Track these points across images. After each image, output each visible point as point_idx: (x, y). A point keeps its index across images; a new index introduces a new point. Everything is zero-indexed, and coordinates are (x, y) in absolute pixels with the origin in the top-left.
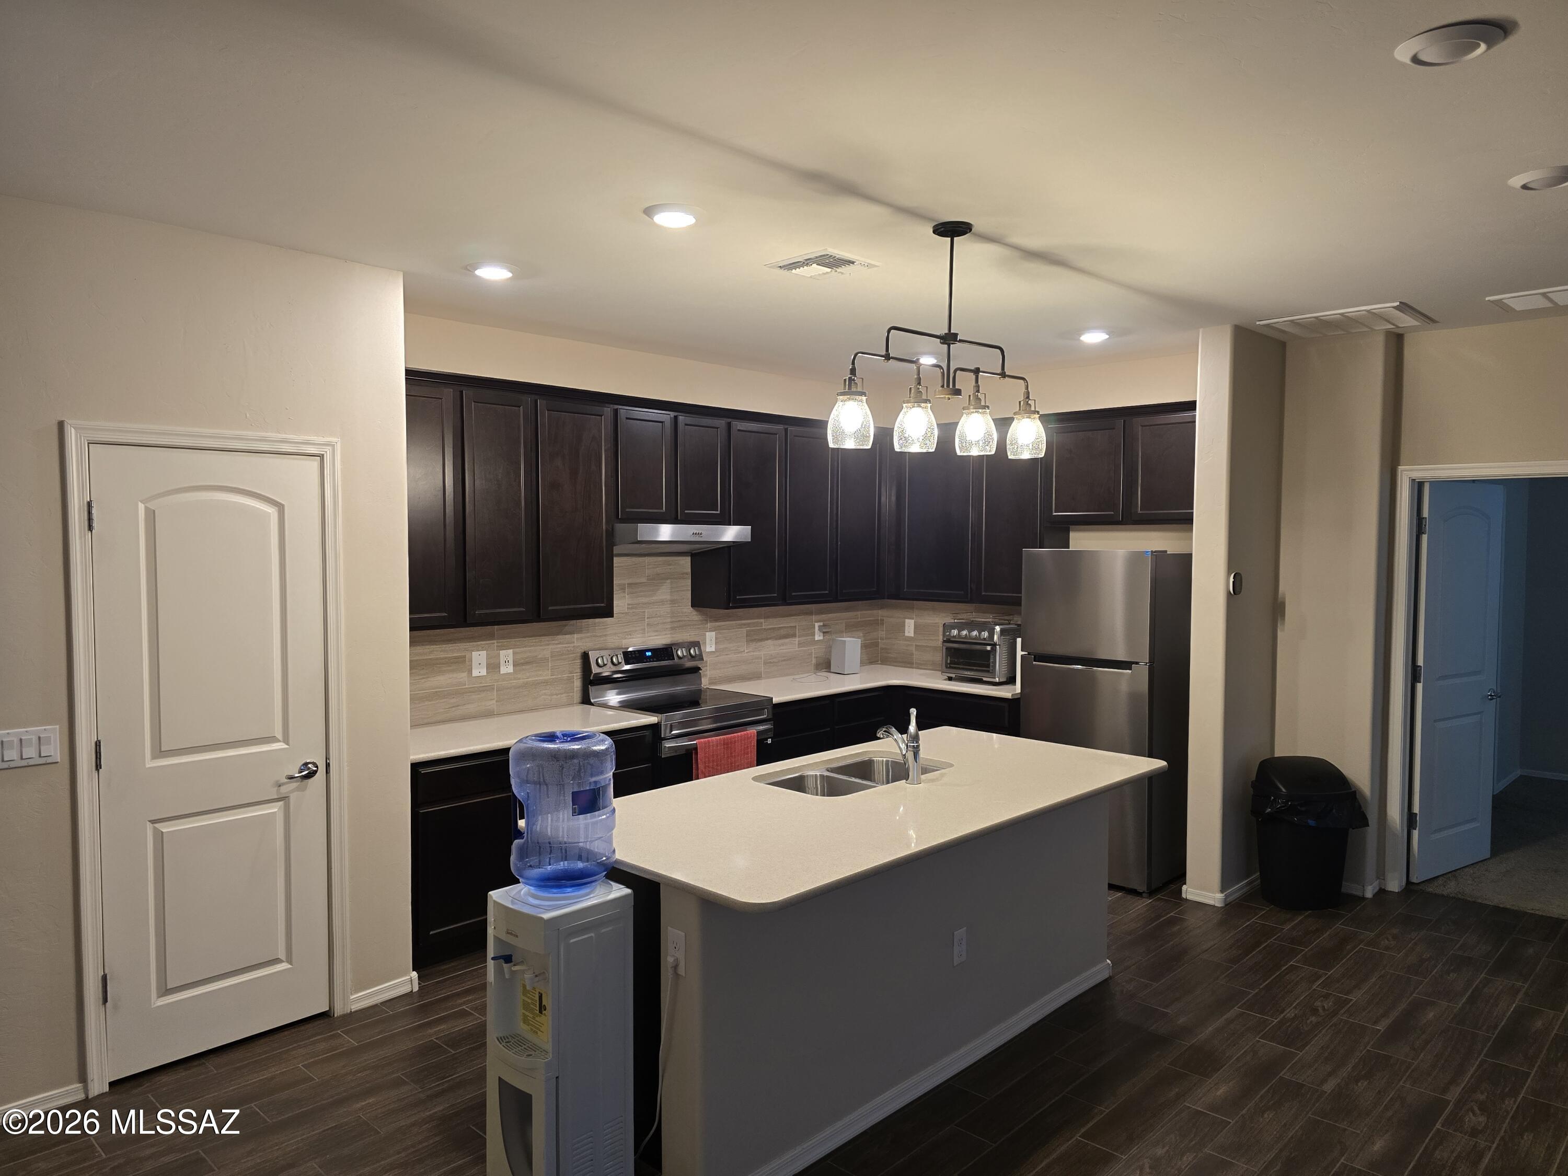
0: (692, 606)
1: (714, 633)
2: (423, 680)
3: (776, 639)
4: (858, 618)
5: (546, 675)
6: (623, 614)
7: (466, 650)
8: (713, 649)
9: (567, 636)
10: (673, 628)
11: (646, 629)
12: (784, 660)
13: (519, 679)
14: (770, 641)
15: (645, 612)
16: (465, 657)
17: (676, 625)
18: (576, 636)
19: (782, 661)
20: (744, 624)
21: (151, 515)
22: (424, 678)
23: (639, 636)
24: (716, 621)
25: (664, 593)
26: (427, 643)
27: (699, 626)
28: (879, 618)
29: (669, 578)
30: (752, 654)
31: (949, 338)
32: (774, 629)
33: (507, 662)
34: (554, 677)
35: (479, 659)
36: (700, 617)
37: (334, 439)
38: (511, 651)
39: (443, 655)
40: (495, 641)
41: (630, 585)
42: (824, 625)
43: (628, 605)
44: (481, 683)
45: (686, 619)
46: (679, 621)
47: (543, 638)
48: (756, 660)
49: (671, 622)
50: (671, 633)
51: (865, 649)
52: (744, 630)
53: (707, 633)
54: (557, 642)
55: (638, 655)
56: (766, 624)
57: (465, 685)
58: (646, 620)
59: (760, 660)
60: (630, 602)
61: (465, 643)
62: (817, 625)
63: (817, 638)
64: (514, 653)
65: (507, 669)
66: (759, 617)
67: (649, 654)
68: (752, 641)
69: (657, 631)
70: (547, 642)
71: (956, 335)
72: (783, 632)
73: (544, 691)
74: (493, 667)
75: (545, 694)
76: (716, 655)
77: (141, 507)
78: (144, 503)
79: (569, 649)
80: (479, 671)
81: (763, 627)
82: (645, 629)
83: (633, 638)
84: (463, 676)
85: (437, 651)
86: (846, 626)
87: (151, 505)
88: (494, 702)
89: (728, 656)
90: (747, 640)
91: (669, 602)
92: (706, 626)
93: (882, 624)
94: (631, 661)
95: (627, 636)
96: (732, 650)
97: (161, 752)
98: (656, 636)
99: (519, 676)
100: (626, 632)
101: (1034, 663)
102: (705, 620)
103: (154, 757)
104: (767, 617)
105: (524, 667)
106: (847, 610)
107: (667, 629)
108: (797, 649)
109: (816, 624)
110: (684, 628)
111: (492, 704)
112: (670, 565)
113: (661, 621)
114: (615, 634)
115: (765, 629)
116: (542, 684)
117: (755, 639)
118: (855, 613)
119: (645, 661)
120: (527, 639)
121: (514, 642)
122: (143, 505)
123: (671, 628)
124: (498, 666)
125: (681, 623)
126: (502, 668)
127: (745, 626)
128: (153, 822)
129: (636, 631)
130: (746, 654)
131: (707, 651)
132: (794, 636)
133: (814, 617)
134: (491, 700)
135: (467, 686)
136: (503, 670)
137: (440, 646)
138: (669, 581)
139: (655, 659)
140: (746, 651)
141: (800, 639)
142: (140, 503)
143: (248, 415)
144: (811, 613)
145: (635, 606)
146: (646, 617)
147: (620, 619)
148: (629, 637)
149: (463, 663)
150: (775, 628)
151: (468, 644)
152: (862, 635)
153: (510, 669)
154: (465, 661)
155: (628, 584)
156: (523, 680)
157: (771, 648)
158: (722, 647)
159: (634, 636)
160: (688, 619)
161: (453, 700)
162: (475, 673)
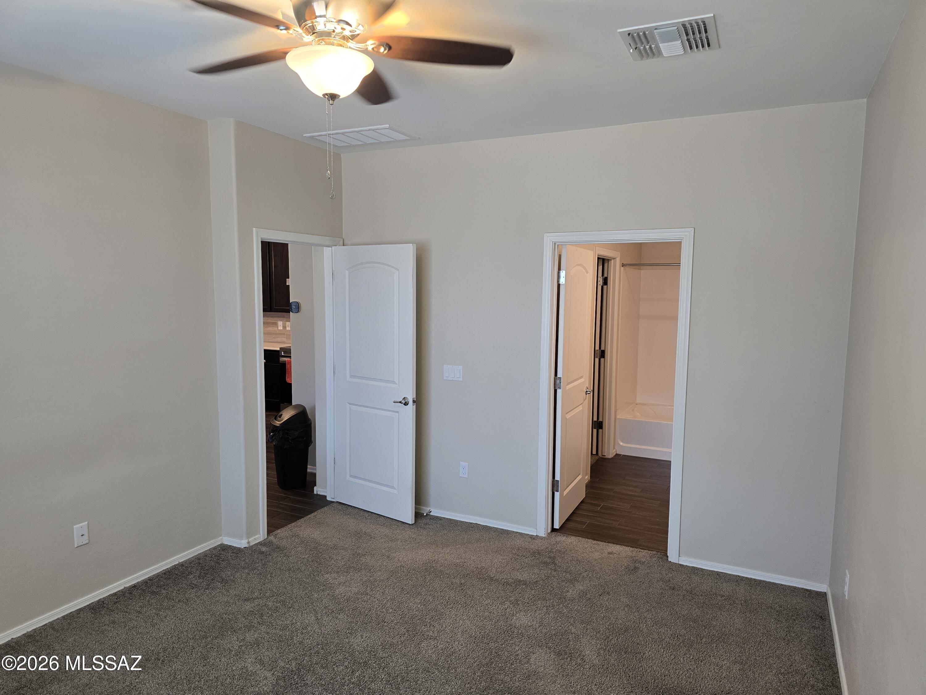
2: (266, 328)
7: (277, 320)
16: (276, 322)
33: (288, 326)
35: (280, 324)
40: (285, 319)
44: (281, 332)
74: (284, 327)
80: (281, 328)
84: (276, 329)
85: (270, 320)
88: (285, 339)
135: (277, 332)
136: (287, 329)
149: (276, 324)
153: (282, 328)
161: (273, 336)
162: (279, 328)
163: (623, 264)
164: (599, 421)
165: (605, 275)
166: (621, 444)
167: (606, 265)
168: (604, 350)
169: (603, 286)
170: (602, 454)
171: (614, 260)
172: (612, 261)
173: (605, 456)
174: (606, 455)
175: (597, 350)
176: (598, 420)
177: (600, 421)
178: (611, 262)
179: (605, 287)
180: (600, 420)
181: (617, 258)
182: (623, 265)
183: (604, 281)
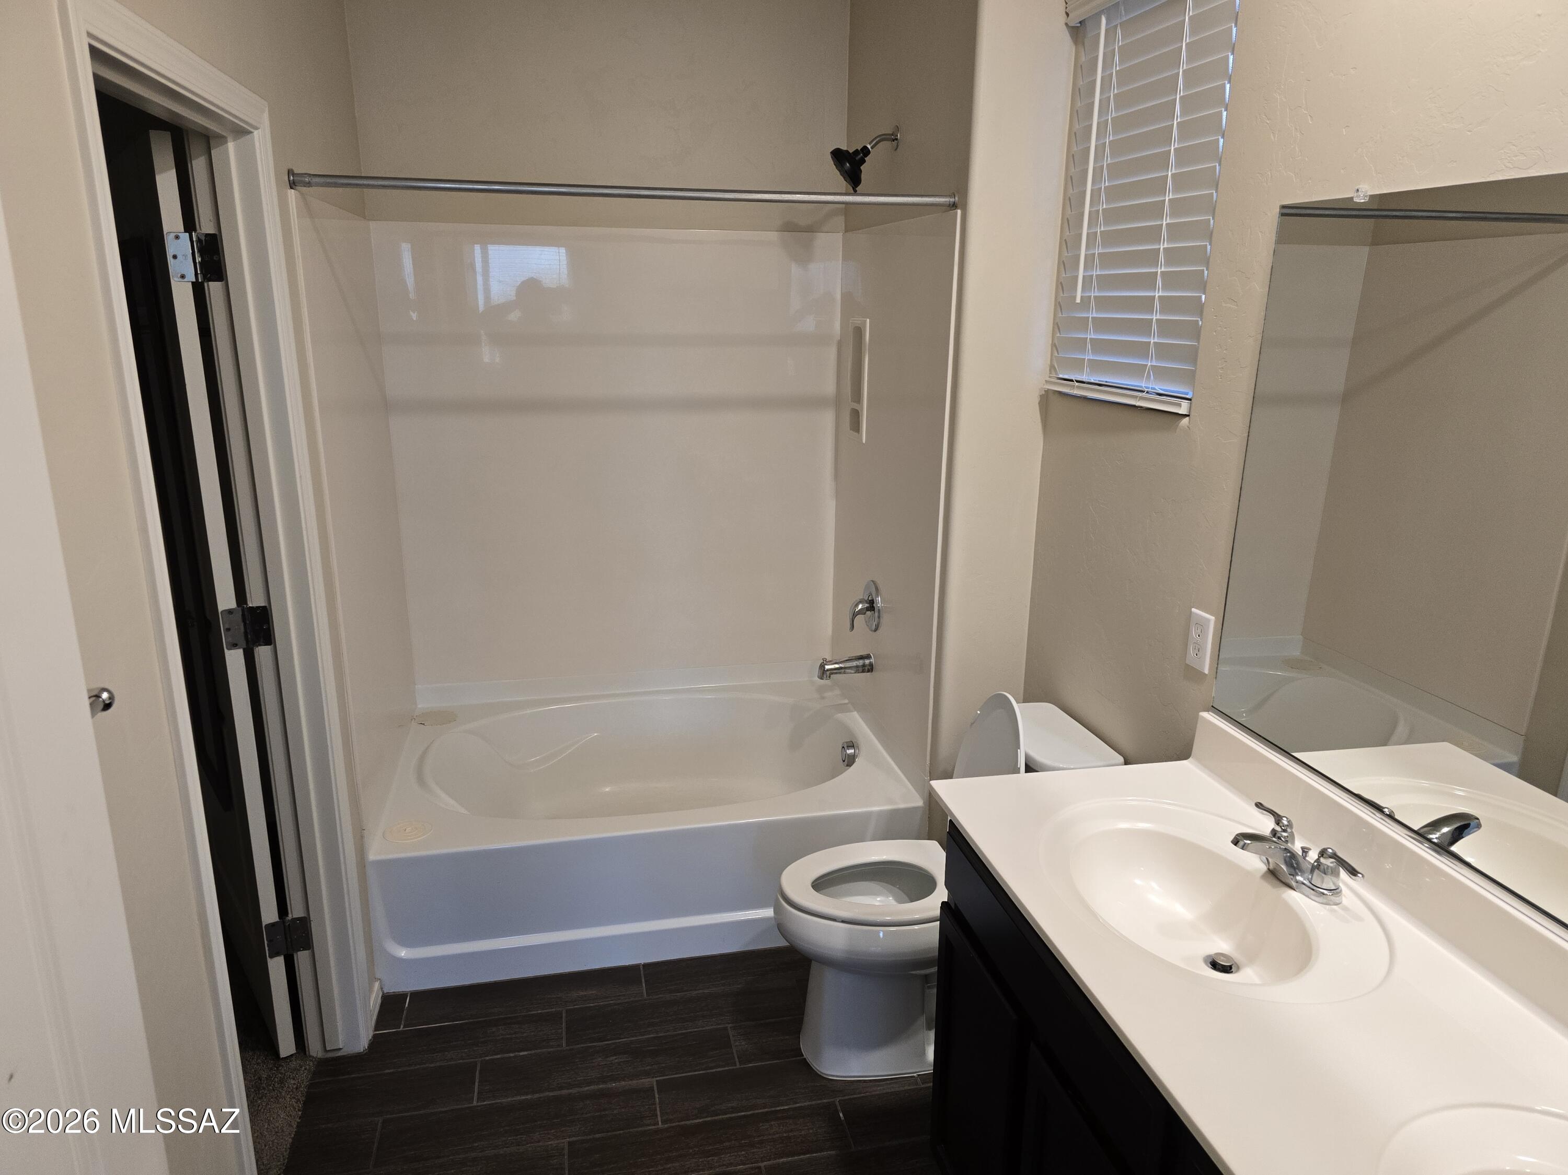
163: (290, 172)
164: (290, 917)
165: (206, 226)
166: (403, 953)
167: (198, 166)
168: (265, 607)
169: (202, 283)
170: (325, 1046)
171: (243, 139)
172: (231, 146)
173: (340, 1049)
174: (341, 1047)
175: (230, 612)
176: (287, 914)
177: (294, 920)
178: (222, 148)
179: (214, 289)
180: (296, 910)
181: (256, 132)
182: (294, 180)
183: (201, 255)
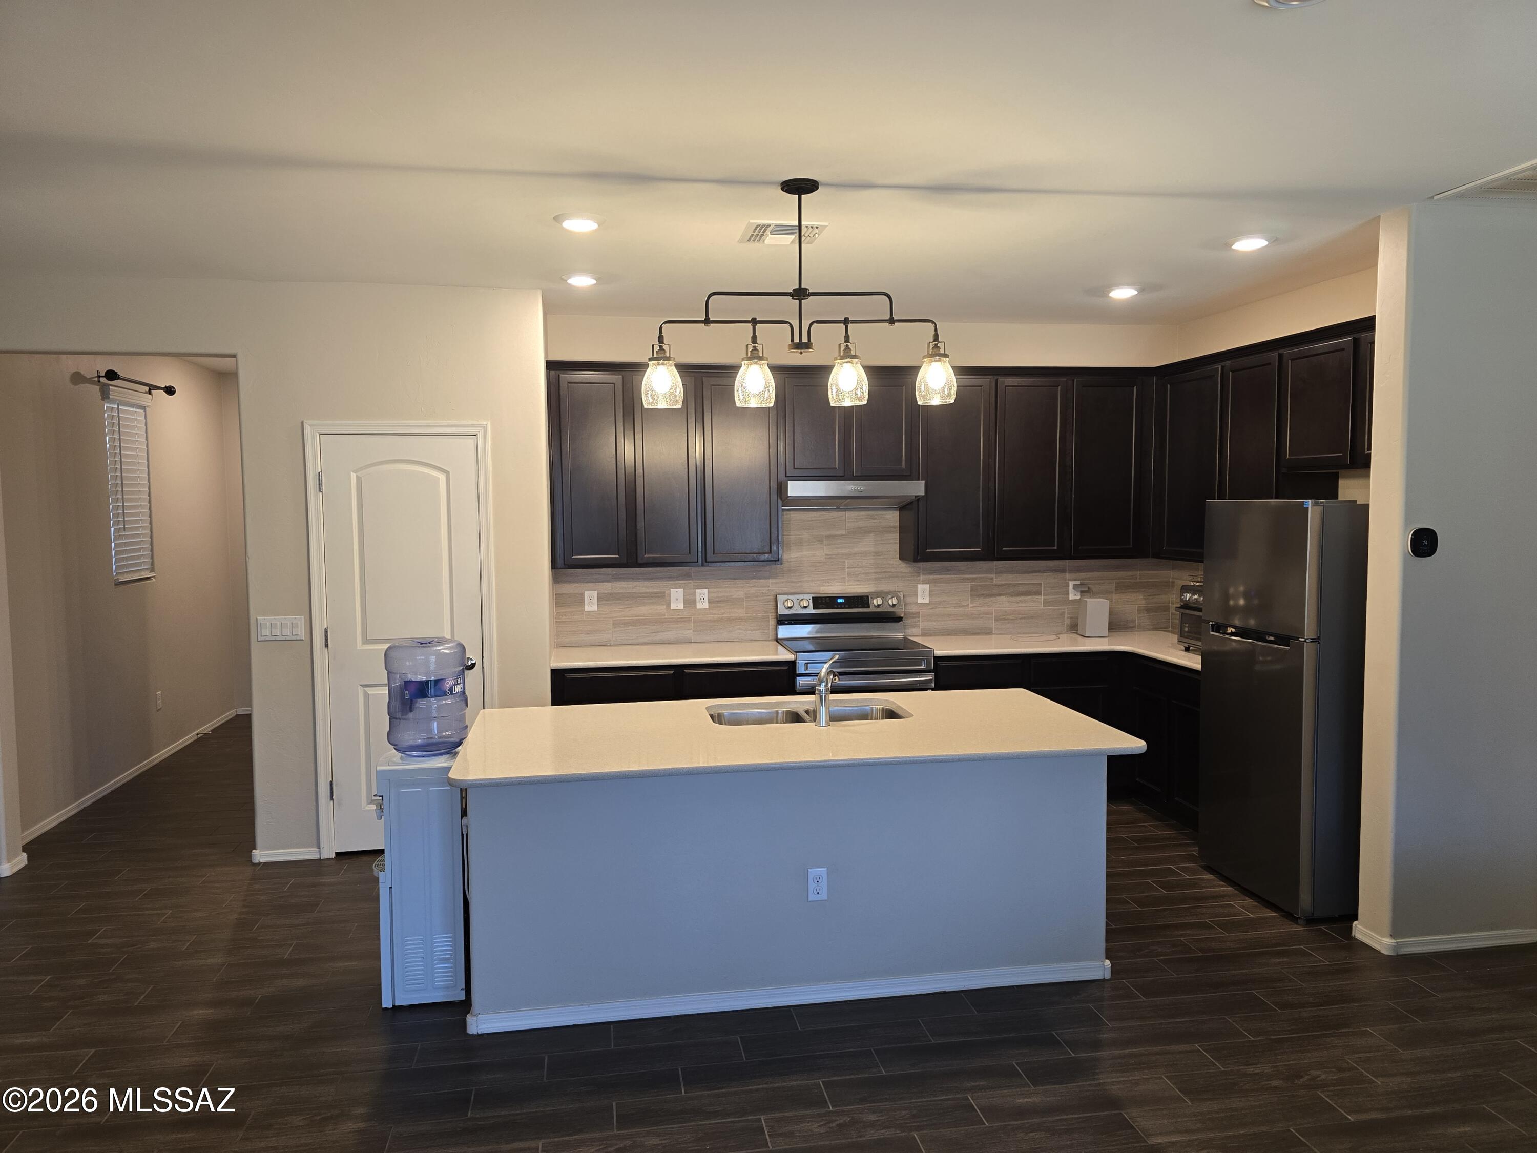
0: (900, 559)
1: (927, 586)
2: (627, 609)
3: (1012, 596)
4: (1137, 578)
5: (740, 612)
6: (820, 563)
7: (666, 587)
8: (927, 601)
9: (761, 580)
10: (876, 579)
11: (847, 578)
12: (1024, 618)
13: (715, 614)
14: (1002, 597)
15: (845, 562)
16: (664, 593)
17: (880, 576)
18: (771, 581)
19: (1021, 619)
20: (968, 579)
21: (359, 479)
22: (628, 608)
23: (837, 584)
24: (931, 574)
25: (867, 544)
26: (631, 580)
27: (909, 578)
28: (1171, 580)
29: (873, 532)
30: (979, 609)
31: (800, 293)
32: (1009, 585)
33: (702, 599)
34: (749, 615)
35: (677, 596)
36: (910, 569)
37: (483, 423)
38: (706, 591)
39: (644, 590)
40: (692, 581)
41: (828, 537)
42: (1081, 584)
43: (826, 555)
44: (678, 615)
45: (893, 570)
46: (885, 572)
47: (738, 581)
48: (984, 616)
49: (875, 573)
50: (874, 583)
51: (1147, 614)
52: (969, 585)
53: (919, 586)
54: (751, 585)
55: (828, 601)
56: (997, 580)
57: (665, 616)
58: (847, 570)
59: (991, 616)
60: (828, 553)
61: (665, 581)
62: (1071, 584)
63: (1071, 597)
64: (709, 592)
65: (702, 605)
66: (989, 571)
67: (840, 601)
68: (979, 596)
69: (858, 580)
70: (742, 585)
71: (806, 289)
72: (1021, 589)
73: (739, 627)
74: (690, 602)
75: (740, 629)
76: (931, 607)
77: (353, 476)
78: (355, 473)
79: (764, 592)
80: (677, 605)
81: (994, 583)
82: (845, 578)
83: (831, 586)
84: (662, 608)
85: (639, 586)
86: (1116, 587)
87: (359, 474)
88: (691, 631)
89: (947, 609)
90: (971, 595)
91: (873, 554)
92: (919, 578)
93: (1173, 586)
94: (820, 606)
95: (824, 584)
96: (951, 604)
97: (367, 640)
98: (857, 585)
99: (714, 612)
100: (823, 580)
101: (1211, 633)
102: (918, 573)
103: (364, 643)
104: (999, 572)
105: (719, 605)
106: (1117, 568)
107: (870, 579)
108: (1042, 608)
109: (1070, 582)
110: (891, 579)
111: (689, 633)
112: (875, 519)
113: (863, 571)
114: (812, 581)
115: (996, 585)
116: (737, 620)
117: (983, 595)
118: (1130, 573)
119: (835, 606)
120: (722, 581)
121: (709, 583)
122: (355, 475)
123: (875, 578)
124: (694, 602)
125: (887, 574)
126: (698, 604)
127: (969, 581)
128: (363, 686)
129: (835, 579)
130: (970, 609)
131: (919, 602)
132: (1039, 593)
133: (1067, 575)
134: (689, 629)
135: (666, 617)
136: (699, 606)
137: (642, 583)
138: (872, 534)
139: (847, 606)
140: (970, 605)
141: (1047, 597)
142: (352, 473)
143: (422, 409)
144: (1063, 571)
145: (834, 556)
146: (846, 567)
147: (817, 568)
148: (828, 584)
149: (663, 598)
150: (1011, 584)
151: (667, 582)
152: (1142, 597)
153: (706, 605)
154: (665, 596)
155: (826, 536)
156: (719, 616)
157: (1004, 604)
158: (937, 599)
159: (832, 584)
160: (896, 571)
161: (653, 627)
162: (673, 606)
